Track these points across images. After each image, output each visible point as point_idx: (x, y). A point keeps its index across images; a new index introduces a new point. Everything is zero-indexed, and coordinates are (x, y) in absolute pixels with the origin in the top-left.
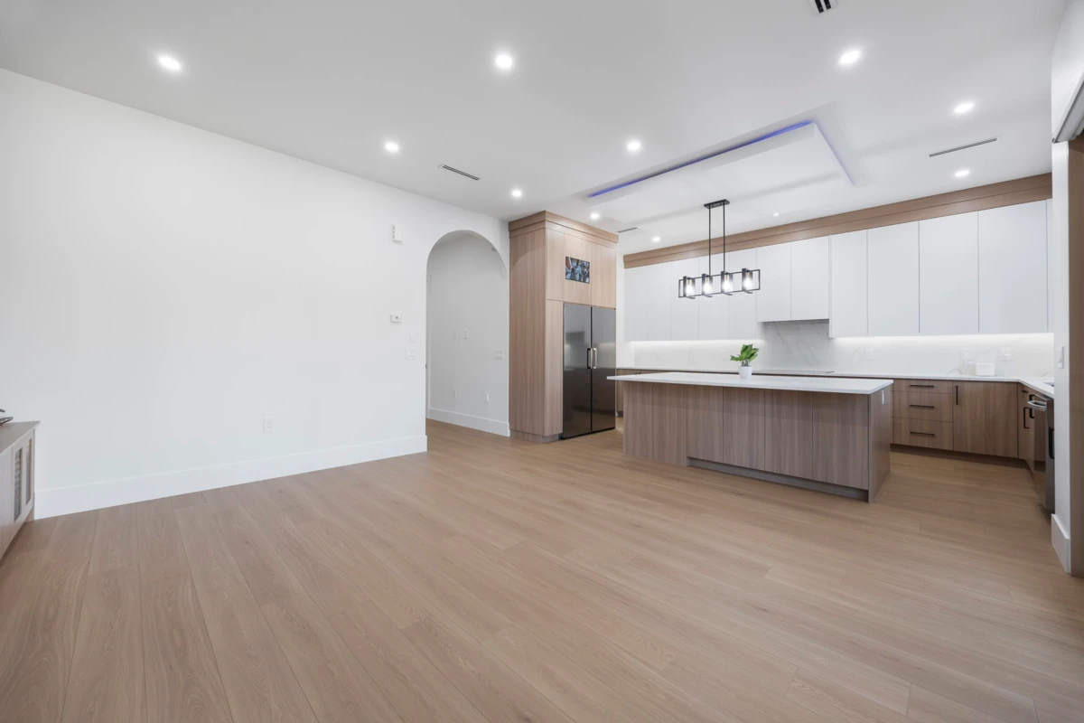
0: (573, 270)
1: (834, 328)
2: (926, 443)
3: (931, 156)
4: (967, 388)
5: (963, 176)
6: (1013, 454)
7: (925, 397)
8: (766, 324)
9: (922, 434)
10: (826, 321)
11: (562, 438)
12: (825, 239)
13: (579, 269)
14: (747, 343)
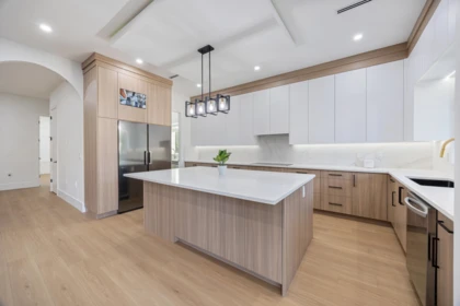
0: (129, 99)
1: (291, 140)
2: (337, 209)
3: (339, 12)
4: (359, 176)
5: (359, 40)
6: (384, 219)
7: (337, 182)
8: (260, 137)
9: (335, 204)
10: (287, 135)
11: (119, 213)
12: (287, 86)
13: (135, 99)
14: (222, 148)
